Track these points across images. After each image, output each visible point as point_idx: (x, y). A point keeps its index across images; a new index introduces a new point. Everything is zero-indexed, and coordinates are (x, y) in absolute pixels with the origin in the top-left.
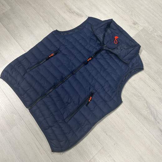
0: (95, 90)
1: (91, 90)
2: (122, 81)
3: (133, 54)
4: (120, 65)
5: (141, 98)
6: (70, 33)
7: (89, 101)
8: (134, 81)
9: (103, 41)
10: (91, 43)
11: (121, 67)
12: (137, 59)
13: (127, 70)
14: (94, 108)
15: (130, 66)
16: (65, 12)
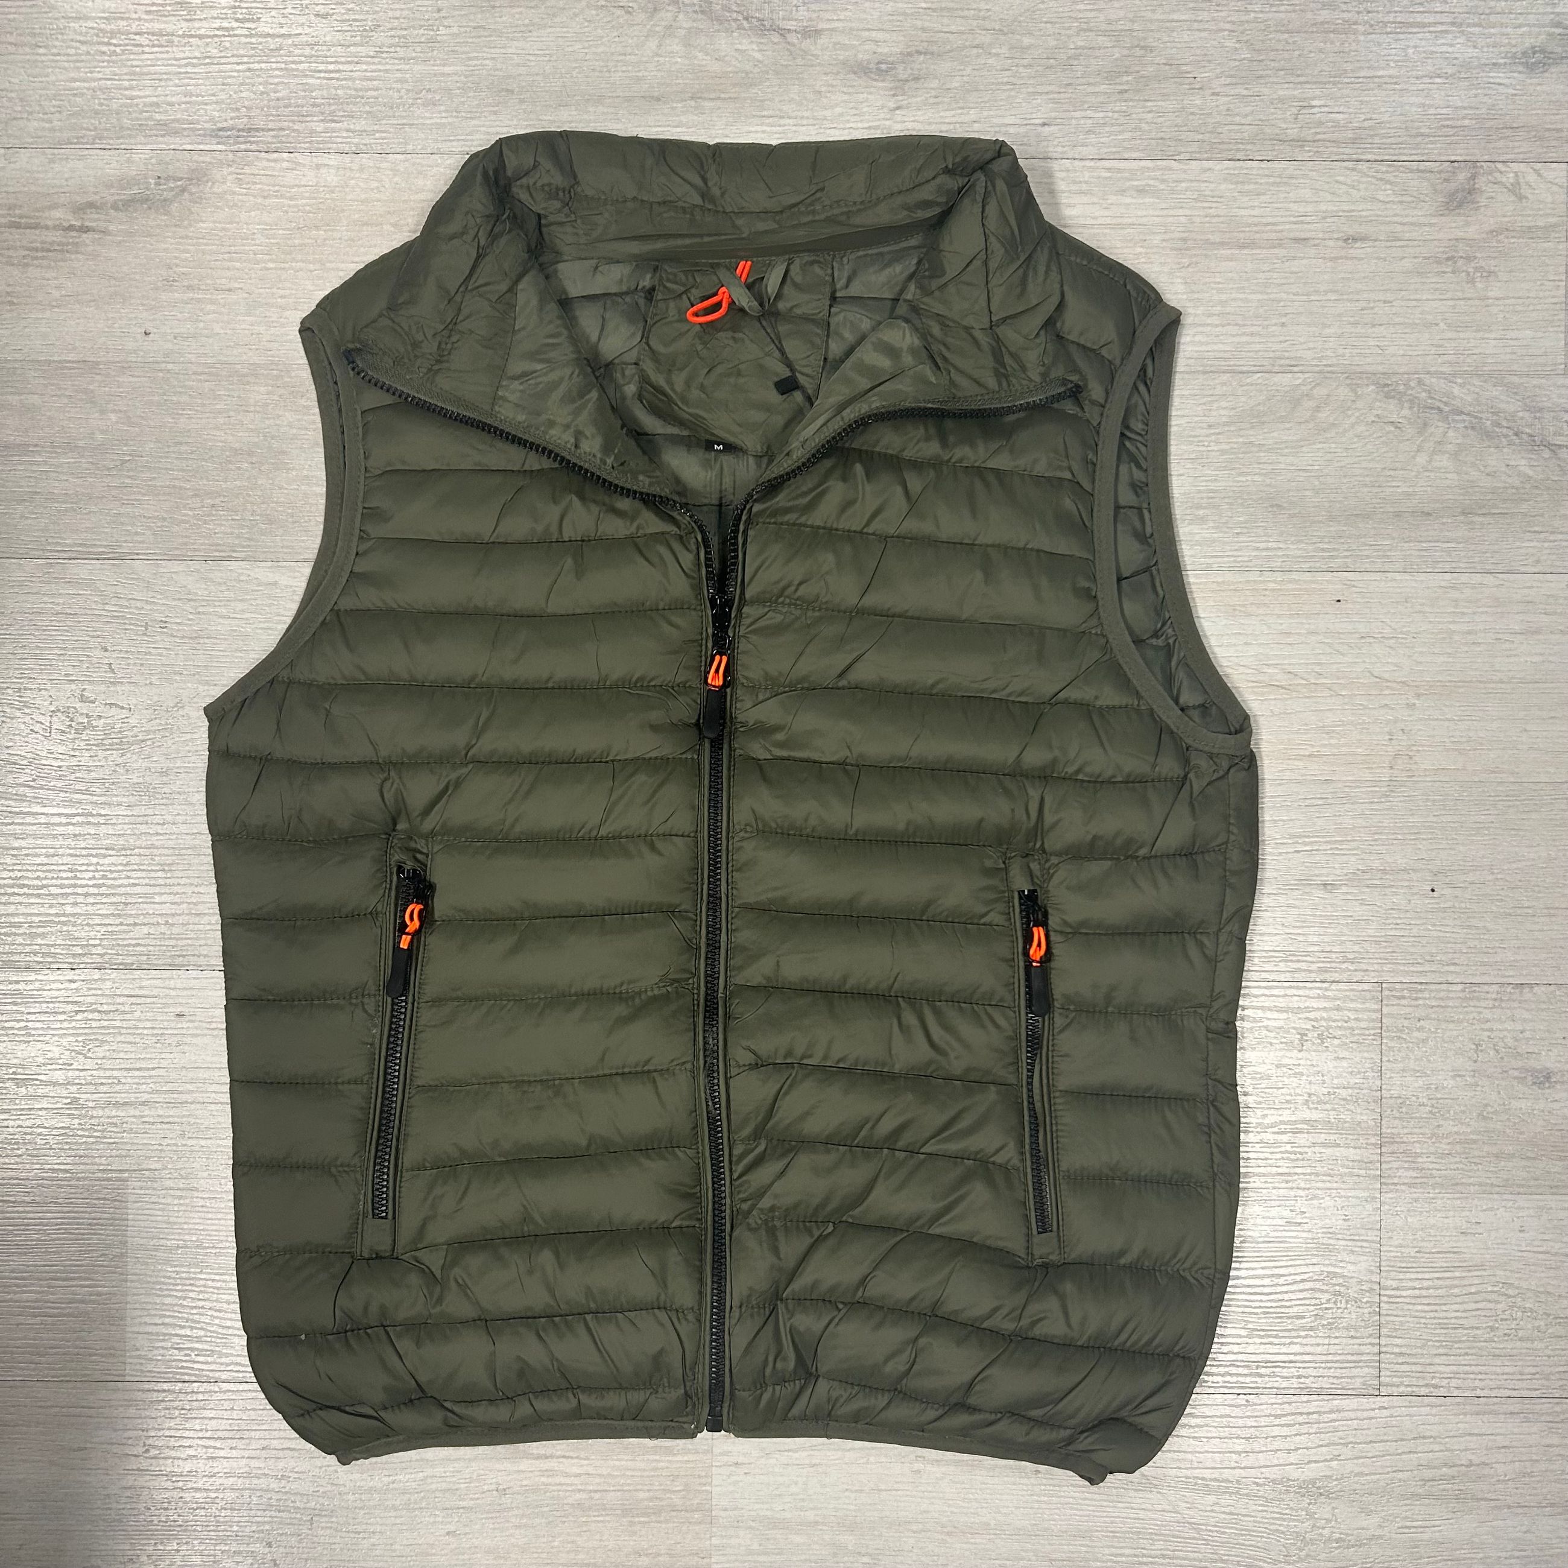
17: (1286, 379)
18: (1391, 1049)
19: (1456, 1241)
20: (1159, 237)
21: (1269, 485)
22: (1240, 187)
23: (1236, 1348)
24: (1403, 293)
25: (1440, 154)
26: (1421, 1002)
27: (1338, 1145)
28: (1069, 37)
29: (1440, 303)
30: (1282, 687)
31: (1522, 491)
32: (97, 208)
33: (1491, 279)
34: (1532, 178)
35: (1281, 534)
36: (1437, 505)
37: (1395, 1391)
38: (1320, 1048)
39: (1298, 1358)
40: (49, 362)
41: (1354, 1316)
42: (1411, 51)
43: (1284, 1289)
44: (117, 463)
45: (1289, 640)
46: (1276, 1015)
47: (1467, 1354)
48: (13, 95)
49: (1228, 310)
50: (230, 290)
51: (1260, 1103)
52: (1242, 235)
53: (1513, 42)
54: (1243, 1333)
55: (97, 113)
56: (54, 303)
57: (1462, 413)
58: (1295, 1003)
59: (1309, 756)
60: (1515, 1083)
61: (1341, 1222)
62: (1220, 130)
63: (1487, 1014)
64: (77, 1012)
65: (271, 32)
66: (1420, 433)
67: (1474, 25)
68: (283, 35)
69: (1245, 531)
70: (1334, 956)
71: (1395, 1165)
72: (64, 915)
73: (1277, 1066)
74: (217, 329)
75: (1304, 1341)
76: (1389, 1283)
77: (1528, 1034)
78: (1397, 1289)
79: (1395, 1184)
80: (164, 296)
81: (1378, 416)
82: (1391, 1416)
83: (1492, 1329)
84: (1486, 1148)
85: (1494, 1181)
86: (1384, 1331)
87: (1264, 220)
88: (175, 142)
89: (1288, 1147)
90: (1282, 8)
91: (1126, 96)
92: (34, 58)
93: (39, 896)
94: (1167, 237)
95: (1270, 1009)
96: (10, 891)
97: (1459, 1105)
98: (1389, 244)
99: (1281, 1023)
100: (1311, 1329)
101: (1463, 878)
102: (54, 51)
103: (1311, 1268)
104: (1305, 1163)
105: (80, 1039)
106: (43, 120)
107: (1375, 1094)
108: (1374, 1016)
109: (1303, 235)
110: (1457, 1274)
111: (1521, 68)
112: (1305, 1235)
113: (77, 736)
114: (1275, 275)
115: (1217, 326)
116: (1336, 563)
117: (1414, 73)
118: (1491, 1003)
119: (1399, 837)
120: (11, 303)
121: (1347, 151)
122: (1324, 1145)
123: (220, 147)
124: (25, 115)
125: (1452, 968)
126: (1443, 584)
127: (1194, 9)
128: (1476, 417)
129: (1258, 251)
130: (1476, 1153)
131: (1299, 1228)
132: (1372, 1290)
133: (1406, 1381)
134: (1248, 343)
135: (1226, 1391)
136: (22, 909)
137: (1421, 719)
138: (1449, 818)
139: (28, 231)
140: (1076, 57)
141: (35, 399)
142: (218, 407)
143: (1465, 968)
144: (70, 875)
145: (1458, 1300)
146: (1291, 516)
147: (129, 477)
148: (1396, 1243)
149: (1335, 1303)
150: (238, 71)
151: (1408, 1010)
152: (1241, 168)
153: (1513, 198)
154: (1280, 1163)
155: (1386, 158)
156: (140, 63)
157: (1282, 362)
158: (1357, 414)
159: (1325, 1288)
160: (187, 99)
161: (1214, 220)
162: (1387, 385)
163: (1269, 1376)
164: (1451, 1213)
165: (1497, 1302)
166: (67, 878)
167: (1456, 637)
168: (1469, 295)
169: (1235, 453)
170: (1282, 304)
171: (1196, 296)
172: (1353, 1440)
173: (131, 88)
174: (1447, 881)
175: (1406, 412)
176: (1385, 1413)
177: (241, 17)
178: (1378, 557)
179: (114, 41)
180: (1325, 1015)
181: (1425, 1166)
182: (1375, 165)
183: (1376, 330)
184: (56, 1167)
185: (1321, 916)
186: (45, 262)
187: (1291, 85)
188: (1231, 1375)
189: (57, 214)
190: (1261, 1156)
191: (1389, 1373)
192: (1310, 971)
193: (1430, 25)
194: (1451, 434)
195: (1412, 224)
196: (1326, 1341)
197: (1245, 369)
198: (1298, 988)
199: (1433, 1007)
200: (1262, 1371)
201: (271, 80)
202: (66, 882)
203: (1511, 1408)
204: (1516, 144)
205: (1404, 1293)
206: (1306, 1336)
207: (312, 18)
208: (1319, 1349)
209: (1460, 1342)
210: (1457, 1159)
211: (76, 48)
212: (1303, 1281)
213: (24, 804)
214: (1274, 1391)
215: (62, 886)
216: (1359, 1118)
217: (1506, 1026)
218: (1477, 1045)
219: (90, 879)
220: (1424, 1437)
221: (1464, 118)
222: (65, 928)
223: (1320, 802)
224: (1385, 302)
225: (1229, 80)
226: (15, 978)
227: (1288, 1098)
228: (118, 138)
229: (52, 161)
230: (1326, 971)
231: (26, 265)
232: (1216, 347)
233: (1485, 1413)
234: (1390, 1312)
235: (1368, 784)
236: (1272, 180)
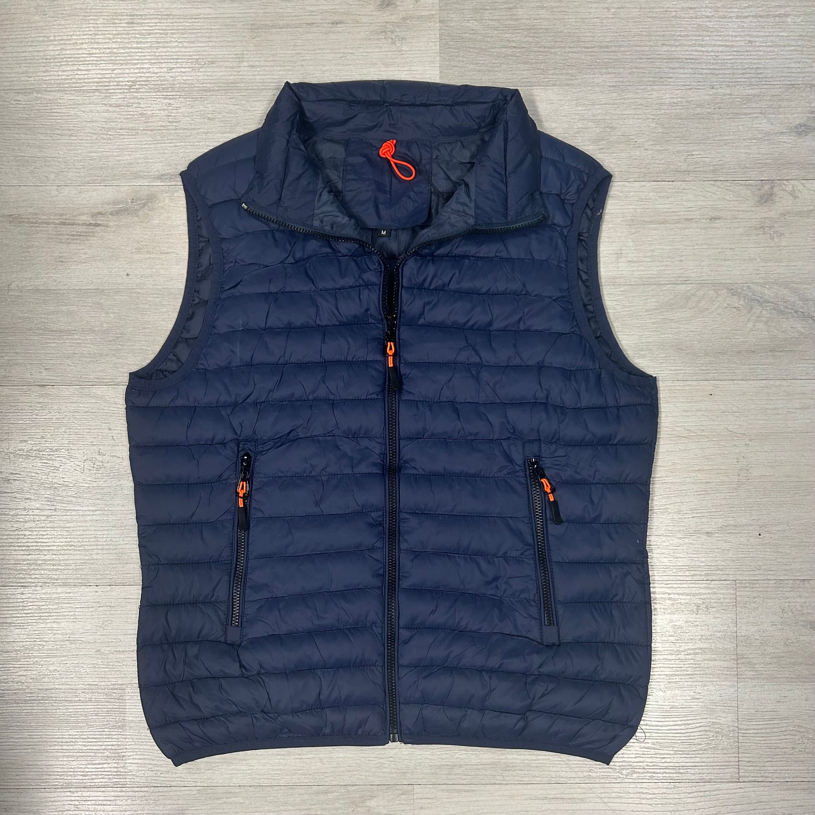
1: (518, 458)
5: (700, 293)
7: (552, 499)
8: (619, 255)
9: (358, 223)
10: (321, 285)
11: (533, 260)
12: (554, 163)
15: (558, 219)
17: (683, 287)
18: (741, 612)
19: (775, 706)
20: (620, 219)
21: (676, 339)
22: (659, 194)
23: (668, 760)
24: (739, 244)
25: (755, 177)
26: (755, 589)
27: (716, 660)
28: (574, 123)
29: (757, 249)
30: (684, 437)
31: (799, 340)
32: (103, 214)
33: (782, 237)
34: (800, 187)
35: (682, 363)
36: (758, 347)
37: (746, 779)
38: (706, 613)
39: (699, 764)
40: (80, 290)
41: (726, 743)
42: (741, 127)
43: (691, 730)
44: (115, 338)
45: (688, 414)
46: (684, 597)
47: (781, 761)
48: (60, 160)
49: (655, 254)
50: (167, 253)
51: (678, 640)
52: (661, 218)
53: (791, 121)
54: (672, 752)
55: (102, 168)
56: (83, 261)
57: (769, 302)
58: (694, 591)
59: (699, 470)
60: (801, 628)
61: (718, 698)
62: (649, 167)
63: (787, 595)
64: (99, 607)
65: (186, 127)
66: (749, 312)
67: (771, 114)
68: (192, 129)
69: (664, 361)
70: (712, 568)
71: (744, 669)
72: (92, 559)
73: (686, 622)
74: (162, 272)
75: (702, 756)
76: (742, 727)
77: (807, 604)
78: (747, 730)
79: (744, 678)
80: (137, 257)
81: (728, 304)
82: (745, 792)
83: (793, 748)
84: (788, 660)
85: (792, 676)
86: (741, 750)
87: (671, 210)
88: (140, 182)
89: (692, 662)
90: (677, 107)
91: (603, 151)
92: (70, 141)
93: (79, 550)
94: (624, 219)
95: (682, 594)
96: (65, 548)
97: (775, 639)
98: (732, 221)
99: (687, 601)
100: (705, 750)
101: (774, 528)
102: (80, 138)
103: (704, 720)
104: (700, 669)
105: (101, 620)
106: (76, 172)
107: (733, 634)
108: (732, 596)
109: (690, 217)
110: (776, 722)
111: (794, 134)
112: (700, 704)
113: (97, 472)
114: (677, 237)
115: (649, 262)
116: (710, 376)
117: (742, 138)
118: (789, 589)
119: (743, 509)
120: (62, 262)
121: (710, 176)
122: (709, 660)
123: (162, 184)
124: (66, 170)
125: (770, 572)
126: (762, 385)
127: (635, 109)
128: (776, 304)
129: (668, 225)
130: (784, 662)
131: (698, 701)
132: (734, 731)
133: (752, 775)
134: (664, 270)
135: (664, 781)
136: (71, 557)
137: (752, 452)
138: (767, 499)
139: (70, 226)
140: (578, 133)
141: (75, 308)
142: (164, 310)
143: (776, 572)
144: (94, 540)
145: (776, 734)
146: (687, 354)
147: (120, 345)
148: (745, 707)
149: (716, 737)
150: (170, 147)
151: (748, 593)
152: (659, 185)
153: (791, 198)
154: (688, 669)
155: (730, 179)
156: (122, 144)
157: (681, 279)
158: (718, 304)
159: (711, 730)
160: (146, 161)
161: (647, 210)
162: (733, 289)
163: (685, 773)
164: (772, 692)
165: (795, 735)
166: (93, 541)
167: (768, 411)
168: (772, 245)
169: (659, 324)
170: (680, 251)
171: (639, 247)
172: (727, 804)
173: (118, 156)
174: (767, 529)
175: (742, 302)
176: (742, 790)
177: (171, 120)
178: (729, 373)
179: (110, 133)
180: (708, 596)
181: (759, 669)
182: (725, 183)
183: (727, 262)
184: (91, 683)
185: (705, 548)
186: (78, 241)
187: (683, 145)
188: (666, 773)
189: (84, 218)
190: (679, 666)
191: (743, 771)
192: (701, 575)
193: (750, 114)
194: (764, 312)
195: (744, 211)
196: (713, 756)
197: (663, 282)
198: (695, 584)
199: (760, 592)
200: (681, 771)
201: (187, 151)
202: (93, 543)
203: (803, 787)
204: (793, 171)
205: (750, 732)
206: (702, 754)
207: (206, 120)
208: (709, 760)
209: (777, 755)
210: (775, 666)
211: (91, 136)
212: (700, 726)
213: (71, 505)
214: (688, 781)
215: (91, 545)
216: (726, 646)
217: (797, 600)
218: (783, 610)
219: (104, 542)
220: (761, 802)
221: (767, 159)
222: (92, 566)
223: (704, 493)
224: (731, 249)
225: (652, 143)
226: (68, 591)
227: (692, 637)
228: (113, 180)
229: (80, 192)
230: (708, 575)
231: (69, 243)
232: (649, 272)
233: (790, 790)
234: (743, 741)
235: (727, 483)
236: (674, 190)
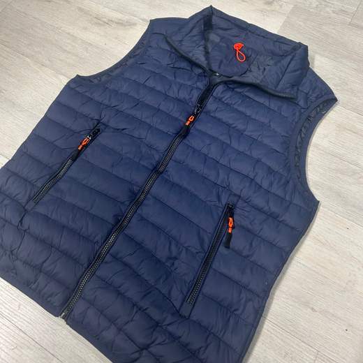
0: (235, 195)
1: (224, 200)
2: (296, 148)
3: (295, 71)
4: (276, 109)
6: (114, 74)
7: (230, 231)
9: (208, 64)
10: (178, 80)
11: (281, 114)
13: (298, 114)
14: (251, 244)
16: (85, 29)
